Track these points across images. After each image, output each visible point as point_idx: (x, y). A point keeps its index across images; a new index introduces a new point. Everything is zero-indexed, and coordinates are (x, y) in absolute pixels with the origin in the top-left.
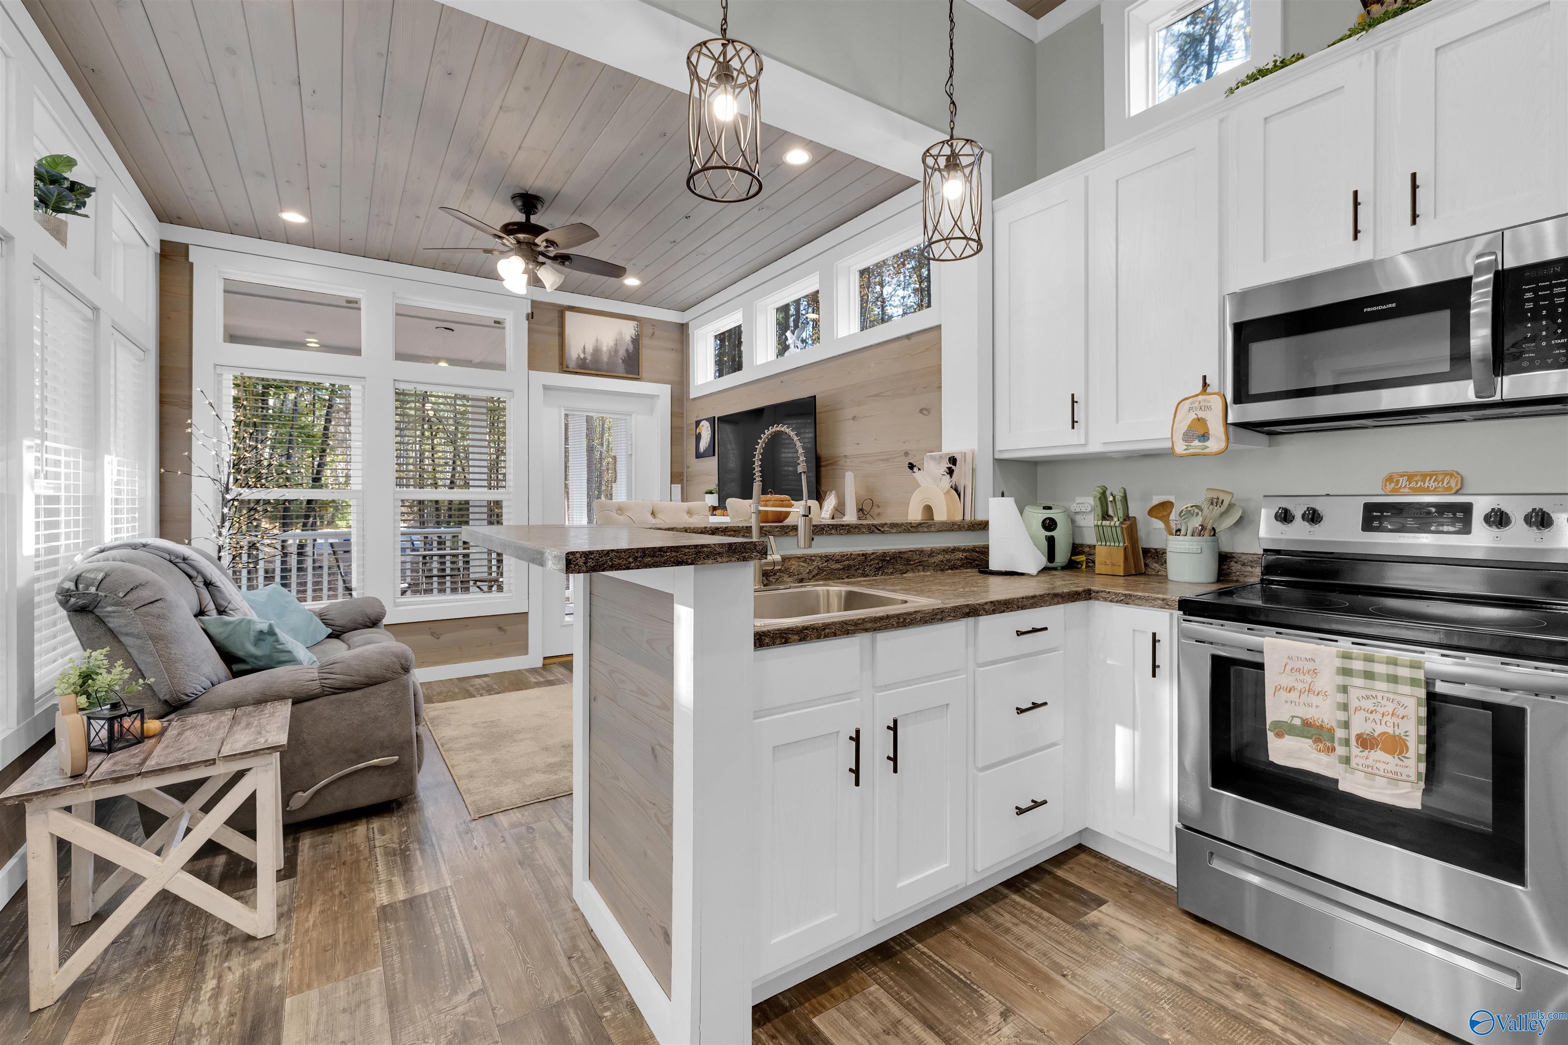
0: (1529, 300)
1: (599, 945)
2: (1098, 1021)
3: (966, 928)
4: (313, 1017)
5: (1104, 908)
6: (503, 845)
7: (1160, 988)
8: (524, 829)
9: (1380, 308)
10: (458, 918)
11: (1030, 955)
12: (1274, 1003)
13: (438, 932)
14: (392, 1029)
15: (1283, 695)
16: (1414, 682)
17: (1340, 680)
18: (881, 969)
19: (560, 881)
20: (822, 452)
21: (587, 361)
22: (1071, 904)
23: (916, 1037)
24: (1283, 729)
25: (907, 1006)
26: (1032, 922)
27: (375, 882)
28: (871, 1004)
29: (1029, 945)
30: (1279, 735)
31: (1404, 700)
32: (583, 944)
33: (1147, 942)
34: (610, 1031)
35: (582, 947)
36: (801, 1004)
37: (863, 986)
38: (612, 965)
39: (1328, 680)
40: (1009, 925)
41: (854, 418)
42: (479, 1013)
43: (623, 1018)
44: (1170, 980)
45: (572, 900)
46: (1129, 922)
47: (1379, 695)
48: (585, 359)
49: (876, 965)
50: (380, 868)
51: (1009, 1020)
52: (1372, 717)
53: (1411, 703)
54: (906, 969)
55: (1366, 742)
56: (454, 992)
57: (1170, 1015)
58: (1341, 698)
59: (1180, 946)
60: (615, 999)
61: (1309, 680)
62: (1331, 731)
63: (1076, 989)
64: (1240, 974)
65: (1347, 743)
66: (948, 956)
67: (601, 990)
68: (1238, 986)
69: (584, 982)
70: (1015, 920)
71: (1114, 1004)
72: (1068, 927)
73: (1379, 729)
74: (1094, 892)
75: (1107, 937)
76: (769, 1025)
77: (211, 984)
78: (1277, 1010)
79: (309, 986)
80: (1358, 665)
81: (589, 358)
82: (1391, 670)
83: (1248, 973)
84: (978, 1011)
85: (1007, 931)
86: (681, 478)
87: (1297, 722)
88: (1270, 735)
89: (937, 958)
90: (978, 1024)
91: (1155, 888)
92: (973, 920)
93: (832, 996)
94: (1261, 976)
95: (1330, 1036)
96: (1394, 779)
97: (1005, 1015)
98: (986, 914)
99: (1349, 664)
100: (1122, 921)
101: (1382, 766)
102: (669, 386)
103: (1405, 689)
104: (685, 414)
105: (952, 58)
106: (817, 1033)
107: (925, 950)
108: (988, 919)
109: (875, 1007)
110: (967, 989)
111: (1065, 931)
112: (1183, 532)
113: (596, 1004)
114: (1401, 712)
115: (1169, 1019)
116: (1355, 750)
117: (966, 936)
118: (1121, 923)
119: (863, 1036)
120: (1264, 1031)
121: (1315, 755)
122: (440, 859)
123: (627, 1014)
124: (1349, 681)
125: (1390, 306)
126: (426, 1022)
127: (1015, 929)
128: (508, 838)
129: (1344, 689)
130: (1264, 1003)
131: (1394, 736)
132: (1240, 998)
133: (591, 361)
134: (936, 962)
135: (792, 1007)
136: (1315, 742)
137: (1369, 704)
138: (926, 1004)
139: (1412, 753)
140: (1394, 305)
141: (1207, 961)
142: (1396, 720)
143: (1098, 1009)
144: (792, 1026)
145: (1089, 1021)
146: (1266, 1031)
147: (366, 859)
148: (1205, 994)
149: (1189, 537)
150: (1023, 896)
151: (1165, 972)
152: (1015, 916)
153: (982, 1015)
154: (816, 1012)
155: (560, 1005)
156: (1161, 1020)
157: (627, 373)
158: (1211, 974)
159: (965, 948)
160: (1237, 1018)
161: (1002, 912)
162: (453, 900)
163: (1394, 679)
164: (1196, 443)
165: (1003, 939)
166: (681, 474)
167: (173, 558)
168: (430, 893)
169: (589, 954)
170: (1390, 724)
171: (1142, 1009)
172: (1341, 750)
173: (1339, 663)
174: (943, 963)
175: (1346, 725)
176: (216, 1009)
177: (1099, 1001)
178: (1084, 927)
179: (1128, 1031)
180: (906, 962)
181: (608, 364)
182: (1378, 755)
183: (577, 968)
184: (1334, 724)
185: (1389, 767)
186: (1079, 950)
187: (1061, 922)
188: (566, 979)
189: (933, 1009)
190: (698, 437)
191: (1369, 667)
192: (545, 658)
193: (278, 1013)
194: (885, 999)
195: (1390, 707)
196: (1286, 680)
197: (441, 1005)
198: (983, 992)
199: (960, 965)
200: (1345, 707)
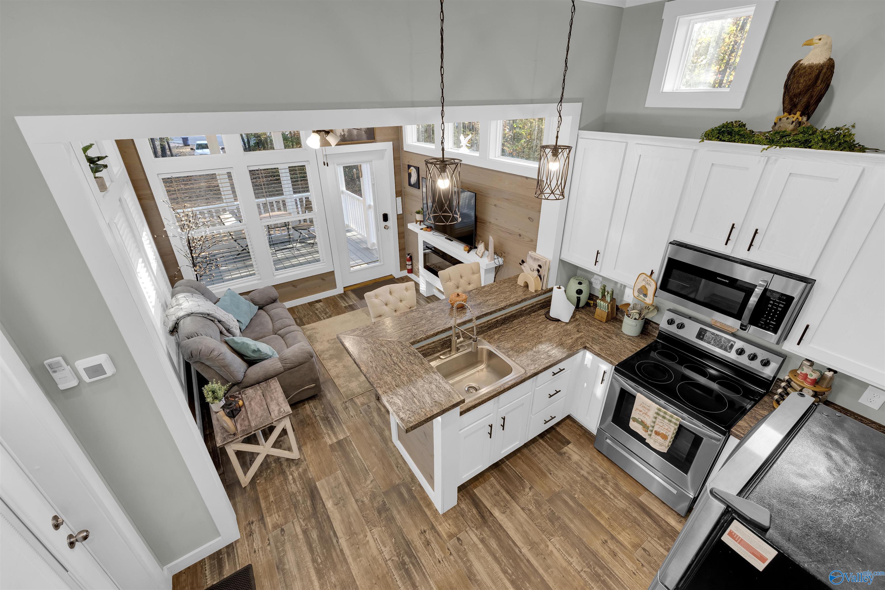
0: (771, 304)
1: (405, 462)
2: (557, 491)
3: (523, 454)
4: (327, 489)
5: (569, 446)
6: (361, 415)
7: (579, 479)
8: (366, 406)
9: (723, 280)
10: (357, 450)
11: (542, 466)
12: (611, 484)
13: (353, 456)
14: (352, 494)
15: (638, 412)
16: (675, 424)
17: (655, 415)
18: (495, 472)
19: (387, 433)
20: (479, 215)
21: (346, 136)
22: (559, 444)
23: (504, 496)
24: (635, 420)
25: (502, 485)
26: (545, 452)
27: (323, 434)
28: (491, 485)
29: (542, 462)
30: (634, 421)
31: (671, 427)
32: (400, 462)
33: (580, 461)
34: (415, 494)
35: (400, 463)
36: (470, 485)
37: (489, 478)
38: (411, 470)
39: (652, 414)
40: (537, 453)
41: (495, 205)
42: (376, 488)
43: (418, 490)
44: (583, 475)
45: (393, 443)
46: (576, 452)
47: (665, 423)
48: (344, 135)
49: (493, 470)
50: (322, 427)
51: (531, 490)
52: (661, 428)
53: (673, 429)
54: (502, 471)
55: (657, 433)
56: (366, 480)
57: (579, 488)
58: (654, 420)
59: (590, 462)
60: (415, 483)
61: (647, 411)
62: (648, 427)
63: (553, 479)
64: (605, 473)
65: (652, 431)
66: (516, 466)
67: (410, 479)
68: (603, 478)
69: (404, 477)
70: (539, 451)
71: (564, 485)
72: (556, 454)
73: (662, 432)
74: (568, 438)
75: (568, 458)
76: (461, 492)
77: (290, 477)
78: (611, 486)
79: (321, 479)
80: (662, 414)
81: (346, 134)
82: (670, 418)
83: (607, 473)
84: (523, 487)
85: (536, 456)
86: (401, 193)
87: (640, 420)
88: (631, 420)
89: (512, 467)
90: (522, 492)
91: (589, 436)
92: (525, 451)
93: (480, 482)
94: (611, 474)
95: (623, 496)
96: (661, 445)
97: (530, 489)
98: (530, 448)
99: (659, 412)
100: (574, 451)
101: (659, 441)
102: (392, 143)
103: (673, 425)
104: (401, 157)
105: (563, 88)
106: (475, 495)
107: (509, 464)
108: (530, 451)
109: (492, 486)
110: (520, 479)
111: (555, 456)
112: (631, 317)
113: (409, 484)
114: (669, 430)
115: (578, 490)
116: (653, 434)
117: (522, 458)
118: (573, 452)
119: (489, 496)
120: (605, 494)
121: (642, 430)
122: (342, 424)
123: (419, 488)
124: (657, 416)
125: (726, 281)
126: (361, 491)
127: (538, 455)
128: (362, 411)
129: (656, 418)
130: (608, 484)
131: (665, 435)
132: (602, 482)
133: (347, 136)
134: (512, 469)
135: (468, 486)
136: (643, 427)
137: (661, 424)
138: (508, 485)
139: (668, 440)
140: (728, 281)
141: (597, 468)
142: (667, 431)
143: (559, 486)
144: (468, 493)
145: (555, 491)
146: (606, 494)
147: (315, 422)
148: (592, 481)
149: (633, 320)
150: (543, 440)
151: (582, 472)
152: (539, 449)
153: (524, 488)
154: (475, 488)
155: (398, 485)
156: (575, 490)
157: (368, 139)
158: (596, 473)
159: (521, 462)
160: (599, 490)
161: (535, 447)
162: (352, 442)
163: (670, 421)
164: (642, 296)
165: (535, 459)
166: (401, 191)
167: (204, 316)
168: (343, 439)
169: (403, 466)
170: (665, 431)
171: (571, 486)
172: (649, 432)
173: (657, 411)
174: (514, 469)
175: (653, 427)
176: (297, 486)
177: (559, 484)
178: (561, 454)
179: (565, 494)
180: (502, 468)
181: (357, 136)
182: (659, 438)
183: (400, 471)
184: (650, 426)
185: (661, 442)
186: (557, 464)
187: (554, 452)
188: (398, 475)
189: (510, 486)
190: (410, 175)
191: (665, 415)
192: (344, 288)
193: (316, 487)
194: (495, 483)
195: (667, 427)
196: (640, 408)
197: (363, 485)
198: (525, 480)
199: (519, 470)
200: (654, 422)
